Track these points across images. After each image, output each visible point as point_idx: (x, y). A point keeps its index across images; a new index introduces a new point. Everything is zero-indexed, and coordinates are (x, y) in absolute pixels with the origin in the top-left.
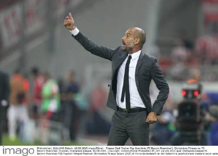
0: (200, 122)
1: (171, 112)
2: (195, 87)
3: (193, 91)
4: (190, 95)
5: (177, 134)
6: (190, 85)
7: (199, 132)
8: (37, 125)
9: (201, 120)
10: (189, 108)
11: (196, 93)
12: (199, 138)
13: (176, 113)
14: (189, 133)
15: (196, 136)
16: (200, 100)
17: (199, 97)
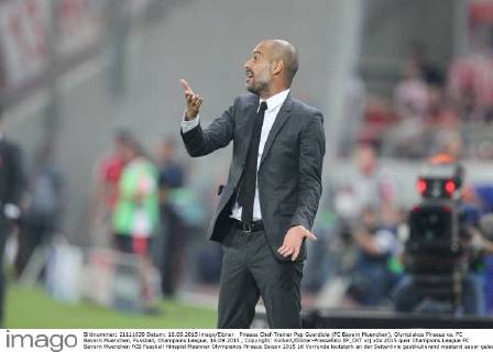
0: (460, 253)
1: (394, 231)
2: (448, 172)
3: (444, 182)
4: (436, 192)
5: (406, 281)
6: (438, 169)
7: (457, 276)
8: (86, 261)
9: (461, 248)
10: (434, 219)
11: (450, 187)
12: (458, 288)
13: (404, 232)
14: (434, 279)
15: (451, 285)
16: (459, 202)
17: (456, 195)
